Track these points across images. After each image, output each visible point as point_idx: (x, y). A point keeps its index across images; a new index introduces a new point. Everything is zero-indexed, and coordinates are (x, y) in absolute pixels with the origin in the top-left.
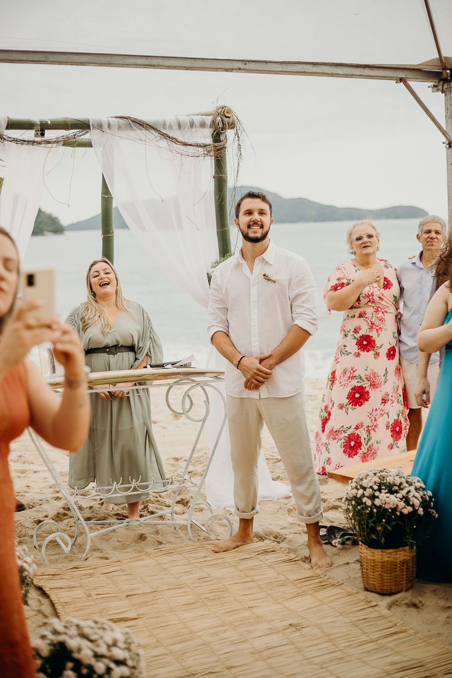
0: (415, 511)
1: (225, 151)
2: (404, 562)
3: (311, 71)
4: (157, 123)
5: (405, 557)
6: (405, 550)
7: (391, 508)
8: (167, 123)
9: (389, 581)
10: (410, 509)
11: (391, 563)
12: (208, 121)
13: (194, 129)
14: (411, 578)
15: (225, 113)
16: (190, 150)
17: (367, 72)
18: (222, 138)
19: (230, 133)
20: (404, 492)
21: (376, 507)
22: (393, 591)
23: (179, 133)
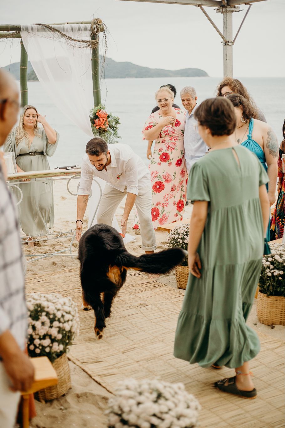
1: (98, 45)
4: (60, 28)
8: (66, 29)
12: (89, 26)
15: (98, 22)
16: (79, 44)
18: (96, 37)
19: (101, 34)
23: (72, 34)
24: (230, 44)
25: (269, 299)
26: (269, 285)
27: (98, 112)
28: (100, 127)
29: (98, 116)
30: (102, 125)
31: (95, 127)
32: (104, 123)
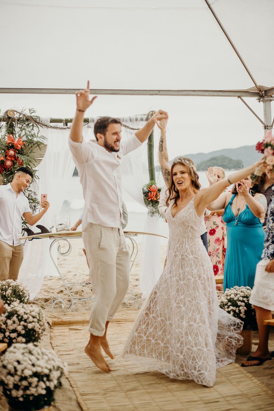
8: (125, 119)
12: (145, 117)
13: (138, 122)
17: (221, 93)
23: (131, 123)
24: (269, 128)
27: (149, 187)
28: (152, 199)
29: (149, 191)
30: (154, 197)
31: (148, 199)
32: (156, 196)
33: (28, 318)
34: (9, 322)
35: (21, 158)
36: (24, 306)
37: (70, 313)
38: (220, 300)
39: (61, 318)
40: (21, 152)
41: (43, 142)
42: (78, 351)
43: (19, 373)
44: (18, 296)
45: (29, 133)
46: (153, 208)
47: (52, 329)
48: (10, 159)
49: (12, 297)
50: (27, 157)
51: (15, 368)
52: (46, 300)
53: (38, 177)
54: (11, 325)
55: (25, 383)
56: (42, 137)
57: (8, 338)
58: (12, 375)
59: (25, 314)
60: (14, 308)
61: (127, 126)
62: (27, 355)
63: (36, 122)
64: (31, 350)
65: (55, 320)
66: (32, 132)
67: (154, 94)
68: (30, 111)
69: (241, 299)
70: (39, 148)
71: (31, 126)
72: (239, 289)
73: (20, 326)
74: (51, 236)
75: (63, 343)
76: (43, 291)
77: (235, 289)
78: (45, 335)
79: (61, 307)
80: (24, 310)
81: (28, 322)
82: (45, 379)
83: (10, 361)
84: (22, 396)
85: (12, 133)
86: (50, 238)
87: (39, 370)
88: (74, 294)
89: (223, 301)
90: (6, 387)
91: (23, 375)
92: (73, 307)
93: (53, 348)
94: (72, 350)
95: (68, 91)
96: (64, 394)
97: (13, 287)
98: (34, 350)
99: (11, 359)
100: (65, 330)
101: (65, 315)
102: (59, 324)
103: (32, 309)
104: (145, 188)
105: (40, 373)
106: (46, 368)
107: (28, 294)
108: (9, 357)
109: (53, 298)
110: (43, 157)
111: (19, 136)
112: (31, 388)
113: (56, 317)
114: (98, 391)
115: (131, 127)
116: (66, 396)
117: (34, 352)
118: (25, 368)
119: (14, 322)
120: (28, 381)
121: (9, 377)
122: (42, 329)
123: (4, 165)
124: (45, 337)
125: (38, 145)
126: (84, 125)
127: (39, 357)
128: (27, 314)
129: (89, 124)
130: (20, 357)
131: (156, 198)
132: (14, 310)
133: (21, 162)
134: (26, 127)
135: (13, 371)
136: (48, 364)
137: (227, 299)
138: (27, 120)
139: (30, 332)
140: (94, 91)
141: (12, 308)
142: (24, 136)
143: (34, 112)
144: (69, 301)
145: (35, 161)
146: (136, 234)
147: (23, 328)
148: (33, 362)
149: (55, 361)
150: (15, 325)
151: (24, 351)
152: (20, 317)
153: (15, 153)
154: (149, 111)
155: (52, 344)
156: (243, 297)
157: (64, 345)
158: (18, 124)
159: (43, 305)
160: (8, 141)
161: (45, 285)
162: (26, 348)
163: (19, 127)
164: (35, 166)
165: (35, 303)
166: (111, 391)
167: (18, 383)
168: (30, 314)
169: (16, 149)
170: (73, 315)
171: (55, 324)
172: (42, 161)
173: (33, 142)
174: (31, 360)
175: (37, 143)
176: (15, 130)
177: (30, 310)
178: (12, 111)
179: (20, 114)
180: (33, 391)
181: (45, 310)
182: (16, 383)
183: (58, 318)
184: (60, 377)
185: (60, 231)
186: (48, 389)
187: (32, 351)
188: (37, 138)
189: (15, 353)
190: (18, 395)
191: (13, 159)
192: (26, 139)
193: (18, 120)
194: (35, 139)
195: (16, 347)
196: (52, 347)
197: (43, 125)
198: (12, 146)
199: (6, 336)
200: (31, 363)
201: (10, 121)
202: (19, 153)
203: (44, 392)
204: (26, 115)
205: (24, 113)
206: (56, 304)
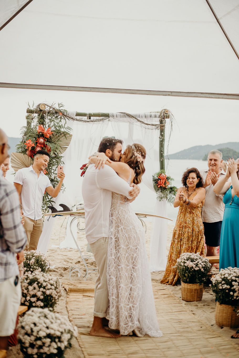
0: (200, 270)
1: (165, 127)
2: (196, 290)
3: (200, 96)
4: (136, 116)
5: (197, 288)
6: (196, 285)
7: (190, 267)
8: (141, 115)
9: (189, 296)
10: (198, 268)
11: (191, 289)
12: (158, 114)
13: (152, 118)
14: (199, 297)
15: (165, 112)
16: (150, 126)
17: (225, 96)
18: (163, 122)
19: (167, 120)
20: (197, 262)
21: (185, 266)
22: (191, 301)
23: (146, 119)
25: (221, 307)
26: (220, 296)
27: (159, 175)
28: (161, 186)
29: (159, 178)
30: (163, 184)
31: (157, 186)
32: (164, 183)
33: (47, 285)
34: (31, 288)
35: (50, 145)
36: (44, 275)
37: (85, 281)
38: (215, 279)
39: (77, 285)
40: (49, 140)
41: (69, 132)
42: (89, 316)
43: (35, 334)
44: (40, 265)
45: (57, 124)
46: (162, 194)
47: (68, 294)
48: (40, 146)
49: (35, 266)
50: (54, 145)
51: (32, 330)
52: (65, 269)
53: (63, 162)
54: (32, 291)
55: (39, 343)
56: (68, 128)
57: (29, 302)
58: (29, 335)
59: (44, 282)
60: (35, 276)
61: (143, 122)
62: (42, 318)
63: (65, 115)
64: (46, 314)
65: (72, 287)
66: (60, 123)
67: (167, 95)
68: (59, 105)
69: (234, 278)
70: (65, 137)
71: (59, 118)
72: (233, 270)
73: (39, 292)
74: (72, 214)
75: (77, 308)
76: (63, 261)
77: (229, 269)
78: (62, 300)
79: (77, 276)
80: (43, 278)
81: (47, 289)
82: (57, 340)
83: (28, 323)
84: (36, 354)
85: (43, 124)
86: (71, 215)
87: (52, 332)
88: (90, 265)
89: (218, 280)
90: (23, 345)
91: (38, 336)
92: (88, 276)
93: (68, 312)
94: (84, 315)
95: (92, 90)
96: (74, 353)
97: (36, 257)
98: (49, 314)
99: (29, 321)
100: (79, 296)
101: (80, 283)
102: (75, 291)
103: (50, 277)
104: (156, 176)
105: (52, 335)
106: (59, 331)
107: (48, 264)
108: (27, 319)
109: (71, 267)
110: (68, 145)
111: (49, 126)
112: (44, 348)
113: (72, 284)
114: (103, 352)
115: (146, 122)
116: (76, 355)
117: (48, 316)
118: (40, 330)
119: (35, 288)
120: (42, 341)
121: (26, 336)
122: (59, 296)
123: (34, 151)
124: (62, 302)
125: (65, 135)
126: (105, 119)
127: (53, 321)
128: (46, 282)
129: (109, 118)
130: (36, 320)
131: (165, 185)
132: (35, 277)
133: (49, 148)
134: (55, 119)
135: (29, 331)
136: (60, 327)
137: (221, 278)
138: (56, 113)
139: (48, 297)
140: (115, 90)
141: (34, 276)
142: (52, 126)
143: (62, 106)
144: (85, 271)
145: (61, 148)
146: (146, 216)
147: (42, 293)
148: (48, 325)
149: (66, 325)
150: (35, 291)
151: (40, 315)
152: (40, 284)
153: (44, 141)
154: (162, 109)
155: (67, 308)
156: (236, 277)
157: (78, 309)
158: (48, 116)
159: (62, 273)
160: (39, 130)
161: (65, 255)
162: (43, 312)
163: (48, 119)
164: (61, 152)
165: (55, 271)
166: (115, 353)
167: (33, 342)
168: (49, 282)
169: (46, 138)
170: (87, 284)
171: (71, 291)
172: (67, 149)
173: (60, 132)
174: (45, 323)
175: (63, 133)
176: (46, 121)
177: (49, 279)
178: (44, 105)
179: (51, 107)
180: (45, 350)
181: (64, 277)
182: (31, 342)
183: (74, 285)
184: (70, 339)
185: (80, 210)
186: (59, 349)
187: (47, 316)
188: (64, 129)
189: (32, 316)
190: (33, 352)
191: (42, 146)
192: (54, 130)
193: (48, 113)
194: (62, 130)
195: (34, 311)
196: (67, 310)
197: (69, 118)
198: (42, 135)
199: (27, 300)
200: (45, 326)
201: (41, 113)
202: (48, 141)
203: (55, 351)
204: (55, 108)
205: (54, 107)
206: (73, 273)
